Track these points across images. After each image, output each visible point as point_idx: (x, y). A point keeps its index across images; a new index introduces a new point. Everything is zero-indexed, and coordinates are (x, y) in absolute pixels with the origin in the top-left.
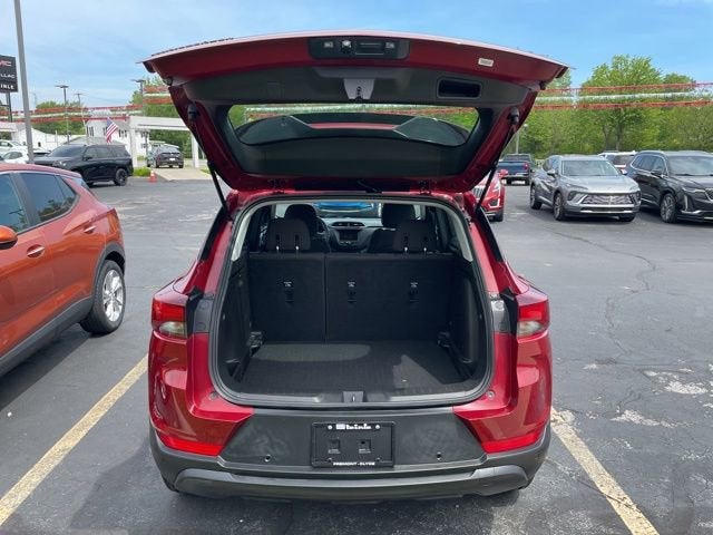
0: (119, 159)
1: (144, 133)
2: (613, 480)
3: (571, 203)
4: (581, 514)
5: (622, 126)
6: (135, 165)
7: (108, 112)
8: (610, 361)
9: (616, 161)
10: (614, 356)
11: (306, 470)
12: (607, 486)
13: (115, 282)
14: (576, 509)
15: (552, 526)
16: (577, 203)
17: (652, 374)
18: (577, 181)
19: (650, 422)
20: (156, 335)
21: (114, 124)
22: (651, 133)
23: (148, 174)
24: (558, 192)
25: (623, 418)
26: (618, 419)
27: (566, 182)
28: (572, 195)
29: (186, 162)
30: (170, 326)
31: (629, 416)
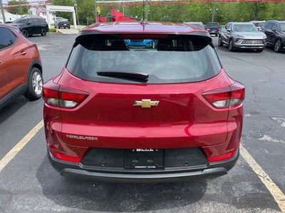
0: (42, 24)
1: (53, 13)
2: (260, 168)
3: (236, 44)
4: (247, 184)
5: (257, 10)
6: (50, 27)
7: (38, 4)
8: (256, 113)
9: (257, 25)
10: (258, 111)
11: (121, 169)
12: (258, 170)
13: (38, 77)
14: (244, 180)
15: (234, 189)
16: (239, 43)
17: (275, 119)
18: (240, 34)
19: (275, 141)
20: (46, 105)
21: (40, 9)
22: (269, 14)
23: (55, 31)
24: (231, 38)
25: (263, 138)
26: (261, 139)
27: (235, 34)
28: (237, 40)
29: (71, 26)
30: (52, 100)
31: (266, 137)
